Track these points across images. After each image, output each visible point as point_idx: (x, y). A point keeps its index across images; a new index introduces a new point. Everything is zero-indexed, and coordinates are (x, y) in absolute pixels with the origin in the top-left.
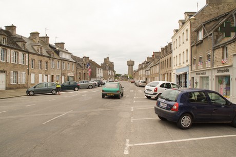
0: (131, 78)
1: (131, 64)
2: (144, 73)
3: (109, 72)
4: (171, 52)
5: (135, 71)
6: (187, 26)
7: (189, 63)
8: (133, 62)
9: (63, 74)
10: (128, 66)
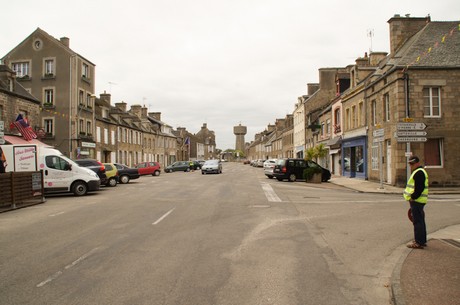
0: (241, 156)
1: (240, 132)
2: (264, 149)
3: (211, 149)
4: (293, 128)
5: (248, 144)
6: (302, 108)
7: (304, 142)
8: (245, 128)
9: (166, 154)
10: (235, 136)
